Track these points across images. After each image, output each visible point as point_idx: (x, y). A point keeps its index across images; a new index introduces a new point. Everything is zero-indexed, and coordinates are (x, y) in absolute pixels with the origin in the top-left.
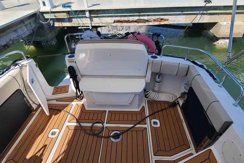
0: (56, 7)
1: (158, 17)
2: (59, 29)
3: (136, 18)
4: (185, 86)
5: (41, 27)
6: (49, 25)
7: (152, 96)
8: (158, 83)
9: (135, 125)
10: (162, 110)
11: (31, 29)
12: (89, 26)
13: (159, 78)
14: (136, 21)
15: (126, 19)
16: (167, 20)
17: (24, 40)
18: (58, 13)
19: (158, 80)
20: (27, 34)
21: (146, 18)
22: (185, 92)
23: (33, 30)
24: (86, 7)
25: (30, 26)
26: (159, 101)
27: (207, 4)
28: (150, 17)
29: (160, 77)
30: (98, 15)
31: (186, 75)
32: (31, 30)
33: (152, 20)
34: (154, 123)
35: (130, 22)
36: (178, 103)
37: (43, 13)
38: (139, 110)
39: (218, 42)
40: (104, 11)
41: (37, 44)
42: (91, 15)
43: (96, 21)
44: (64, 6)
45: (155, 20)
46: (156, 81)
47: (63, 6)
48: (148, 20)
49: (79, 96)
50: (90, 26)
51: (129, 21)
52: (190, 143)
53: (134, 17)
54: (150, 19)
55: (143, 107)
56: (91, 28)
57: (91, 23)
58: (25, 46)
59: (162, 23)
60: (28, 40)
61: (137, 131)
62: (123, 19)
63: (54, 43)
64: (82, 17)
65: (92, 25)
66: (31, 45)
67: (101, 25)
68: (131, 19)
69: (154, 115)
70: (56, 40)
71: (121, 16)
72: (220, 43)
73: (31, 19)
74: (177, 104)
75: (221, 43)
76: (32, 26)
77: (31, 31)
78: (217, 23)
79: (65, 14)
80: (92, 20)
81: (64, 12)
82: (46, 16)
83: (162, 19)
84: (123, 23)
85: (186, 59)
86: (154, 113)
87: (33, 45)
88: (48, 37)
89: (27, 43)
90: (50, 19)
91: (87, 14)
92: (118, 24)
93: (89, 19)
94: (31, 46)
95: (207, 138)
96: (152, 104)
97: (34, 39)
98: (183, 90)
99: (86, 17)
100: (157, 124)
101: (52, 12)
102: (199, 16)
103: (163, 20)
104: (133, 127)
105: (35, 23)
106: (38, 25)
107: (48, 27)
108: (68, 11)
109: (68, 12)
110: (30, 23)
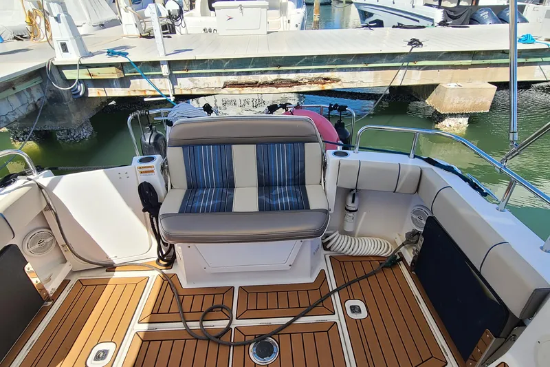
0: (91, 55)
1: (317, 75)
2: (98, 103)
3: (271, 78)
4: (415, 217)
5: (56, 98)
6: (75, 95)
7: (340, 244)
8: (351, 214)
9: (297, 318)
10: (366, 276)
11: (31, 102)
12: (169, 96)
13: (353, 202)
14: (272, 84)
15: (251, 79)
16: (338, 80)
17: (11, 128)
18: (97, 67)
19: (351, 206)
20: (21, 115)
21: (293, 76)
22: (414, 231)
23: (35, 105)
24: (162, 54)
25: (29, 96)
26: (356, 256)
27: (413, 48)
28: (301, 75)
29: (356, 199)
30: (189, 72)
31: (417, 190)
32: (32, 106)
33: (307, 81)
34: (351, 310)
35: (259, 86)
36: (402, 259)
37: (60, 68)
38: (312, 280)
39: (443, 123)
40: (202, 63)
41: (45, 138)
42: (174, 72)
43: (185, 85)
44: (111, 53)
45: (311, 82)
46: (349, 208)
47: (108, 52)
48: (297, 82)
49: (164, 256)
50: (171, 96)
51: (257, 83)
52: (446, 352)
53: (267, 76)
54: (302, 80)
55: (322, 272)
56: (172, 99)
57: (173, 89)
58: (13, 143)
59: (328, 87)
60: (21, 128)
61: (290, 334)
62: (244, 79)
63: (85, 134)
64: (153, 77)
65: (176, 93)
66: (29, 140)
67: (195, 92)
68: (261, 78)
69: (349, 287)
70: (92, 128)
71: (238, 74)
72: (448, 126)
73: (33, 81)
74: (399, 260)
75: (450, 126)
76: (35, 96)
77: (31, 108)
78: (437, 85)
79: (113, 69)
80: (174, 83)
81: (110, 65)
82: (69, 74)
83: (327, 79)
84: (245, 89)
85: (412, 155)
86: (350, 284)
87: (34, 141)
88: (73, 121)
89: (18, 136)
90: (79, 80)
91: (165, 70)
92: (234, 89)
93: (167, 81)
94: (28, 142)
95: (488, 334)
96: (342, 263)
97: (36, 125)
98: (410, 227)
99: (161, 76)
100: (360, 311)
101: (82, 66)
102: (401, 72)
103: (329, 81)
104: (289, 324)
105: (41, 89)
106: (49, 95)
107: (71, 99)
108: (121, 63)
109: (121, 66)
110: (29, 90)
